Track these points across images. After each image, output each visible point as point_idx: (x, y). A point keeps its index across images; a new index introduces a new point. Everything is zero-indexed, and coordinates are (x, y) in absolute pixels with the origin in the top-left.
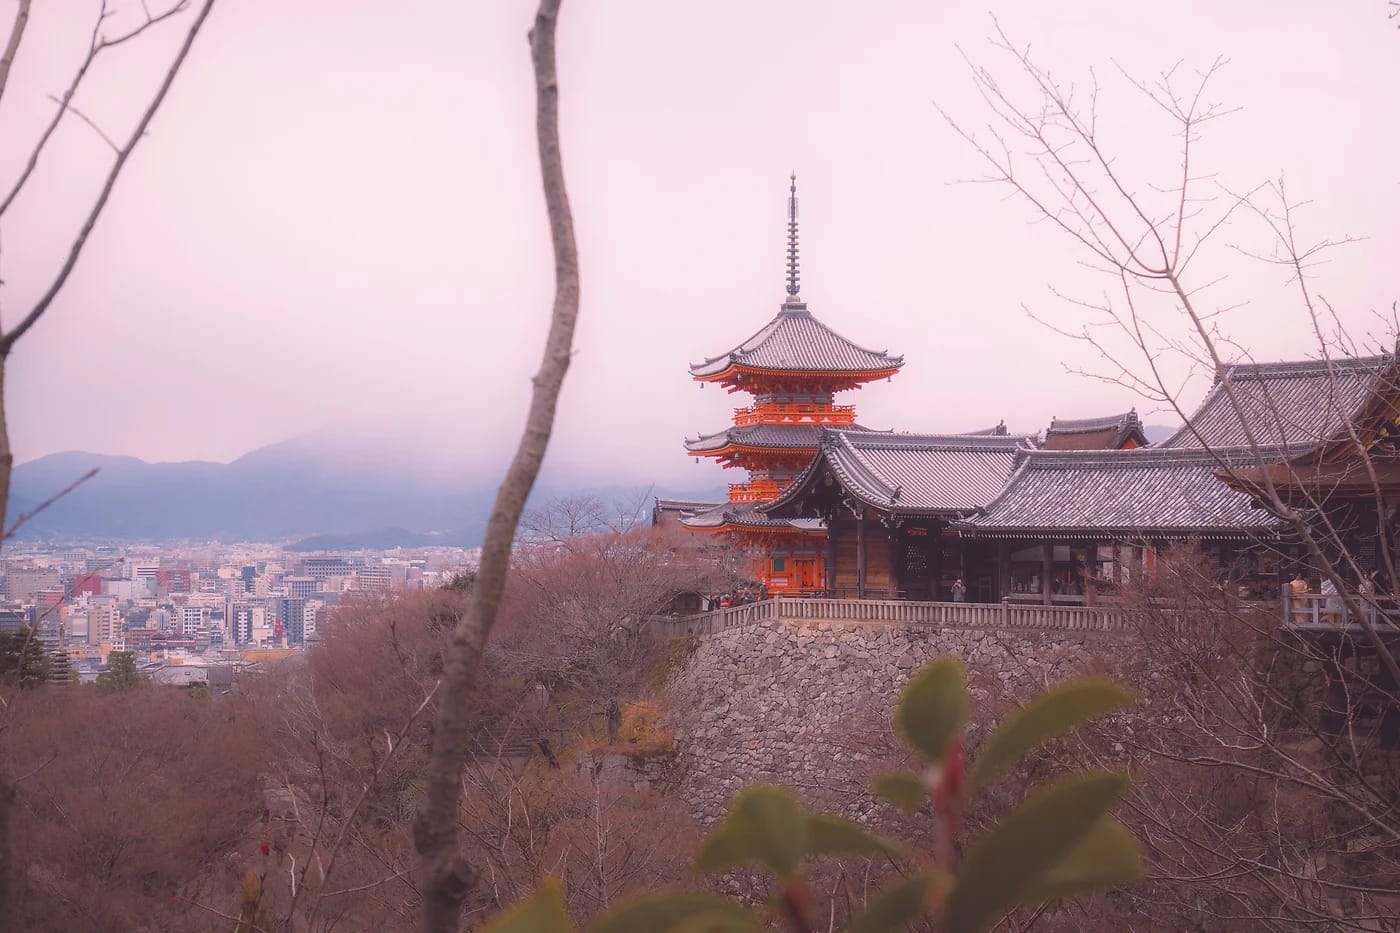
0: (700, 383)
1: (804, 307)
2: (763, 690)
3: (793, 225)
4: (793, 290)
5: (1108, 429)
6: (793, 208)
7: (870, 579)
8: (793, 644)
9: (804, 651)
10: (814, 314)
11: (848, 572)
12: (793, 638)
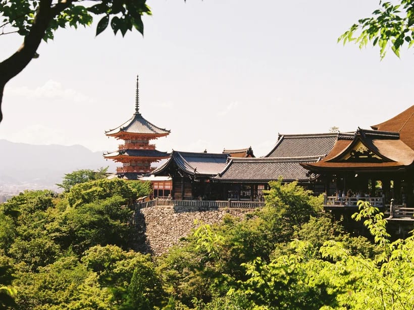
0: (108, 137)
1: (140, 114)
2: (154, 226)
3: (137, 90)
4: (137, 110)
5: (243, 152)
6: (137, 85)
7: (185, 194)
8: (163, 213)
9: (166, 215)
10: (143, 117)
11: (179, 192)
12: (162, 211)
